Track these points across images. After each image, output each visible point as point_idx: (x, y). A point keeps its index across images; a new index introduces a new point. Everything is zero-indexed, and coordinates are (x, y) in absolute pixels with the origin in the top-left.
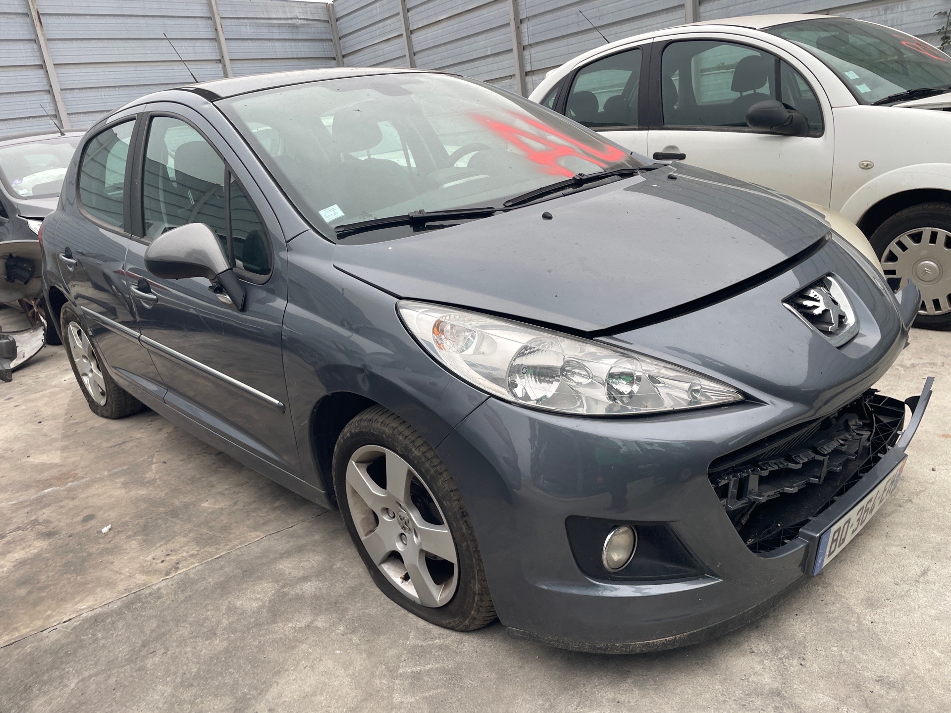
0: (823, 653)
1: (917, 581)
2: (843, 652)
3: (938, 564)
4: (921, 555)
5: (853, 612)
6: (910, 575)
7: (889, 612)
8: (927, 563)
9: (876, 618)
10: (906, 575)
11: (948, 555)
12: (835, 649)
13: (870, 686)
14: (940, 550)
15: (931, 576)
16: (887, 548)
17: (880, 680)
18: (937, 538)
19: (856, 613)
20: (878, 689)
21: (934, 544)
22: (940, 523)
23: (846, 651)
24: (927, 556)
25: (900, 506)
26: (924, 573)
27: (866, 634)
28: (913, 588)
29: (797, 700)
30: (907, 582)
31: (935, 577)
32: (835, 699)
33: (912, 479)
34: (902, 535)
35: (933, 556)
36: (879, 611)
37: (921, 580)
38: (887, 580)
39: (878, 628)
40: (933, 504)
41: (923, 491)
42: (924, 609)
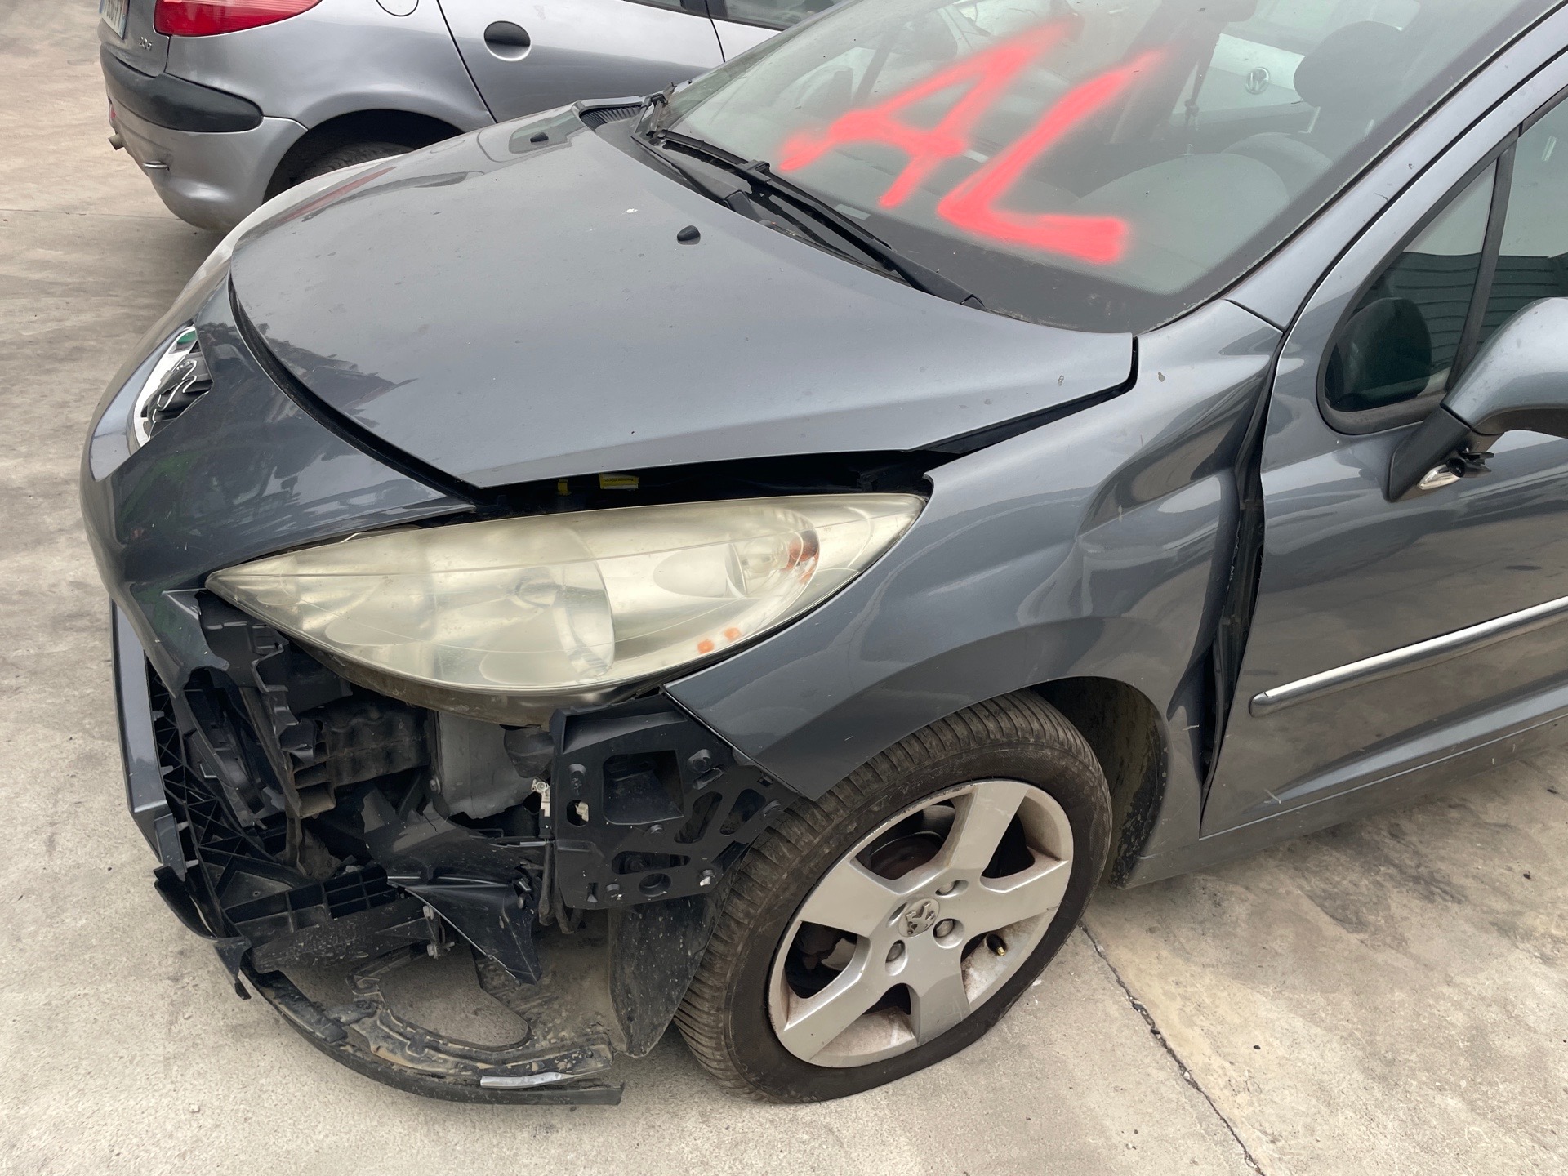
0: (98, 681)
1: (53, 824)
2: (76, 693)
3: (40, 871)
4: (76, 871)
5: (102, 737)
6: (69, 827)
7: (60, 762)
8: (58, 863)
9: (71, 746)
10: (74, 825)
11: (34, 897)
12: (88, 692)
13: (22, 681)
14: (52, 898)
15: (37, 845)
16: (135, 851)
17: (17, 690)
18: (74, 921)
19: (99, 738)
20: (13, 682)
21: (68, 905)
22: (87, 957)
23: (74, 696)
24: (66, 875)
25: (181, 953)
26: (51, 843)
27: (67, 724)
28: (52, 811)
29: (84, 634)
30: (65, 815)
31: (31, 846)
32: (48, 654)
33: (217, 1048)
34: (132, 890)
35: (57, 880)
36: (73, 757)
37: (50, 830)
38: (96, 802)
39: (58, 738)
40: (128, 999)
41: (171, 1023)
42: (17, 790)
